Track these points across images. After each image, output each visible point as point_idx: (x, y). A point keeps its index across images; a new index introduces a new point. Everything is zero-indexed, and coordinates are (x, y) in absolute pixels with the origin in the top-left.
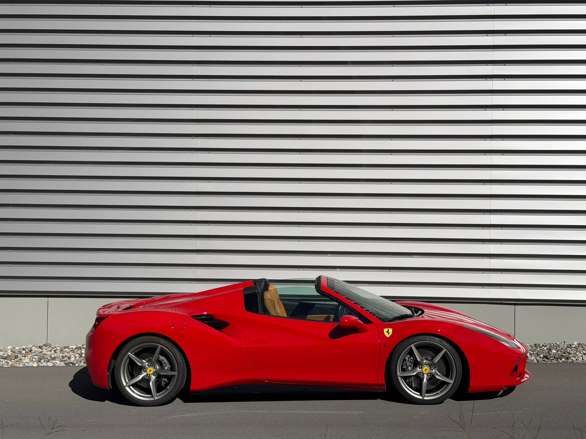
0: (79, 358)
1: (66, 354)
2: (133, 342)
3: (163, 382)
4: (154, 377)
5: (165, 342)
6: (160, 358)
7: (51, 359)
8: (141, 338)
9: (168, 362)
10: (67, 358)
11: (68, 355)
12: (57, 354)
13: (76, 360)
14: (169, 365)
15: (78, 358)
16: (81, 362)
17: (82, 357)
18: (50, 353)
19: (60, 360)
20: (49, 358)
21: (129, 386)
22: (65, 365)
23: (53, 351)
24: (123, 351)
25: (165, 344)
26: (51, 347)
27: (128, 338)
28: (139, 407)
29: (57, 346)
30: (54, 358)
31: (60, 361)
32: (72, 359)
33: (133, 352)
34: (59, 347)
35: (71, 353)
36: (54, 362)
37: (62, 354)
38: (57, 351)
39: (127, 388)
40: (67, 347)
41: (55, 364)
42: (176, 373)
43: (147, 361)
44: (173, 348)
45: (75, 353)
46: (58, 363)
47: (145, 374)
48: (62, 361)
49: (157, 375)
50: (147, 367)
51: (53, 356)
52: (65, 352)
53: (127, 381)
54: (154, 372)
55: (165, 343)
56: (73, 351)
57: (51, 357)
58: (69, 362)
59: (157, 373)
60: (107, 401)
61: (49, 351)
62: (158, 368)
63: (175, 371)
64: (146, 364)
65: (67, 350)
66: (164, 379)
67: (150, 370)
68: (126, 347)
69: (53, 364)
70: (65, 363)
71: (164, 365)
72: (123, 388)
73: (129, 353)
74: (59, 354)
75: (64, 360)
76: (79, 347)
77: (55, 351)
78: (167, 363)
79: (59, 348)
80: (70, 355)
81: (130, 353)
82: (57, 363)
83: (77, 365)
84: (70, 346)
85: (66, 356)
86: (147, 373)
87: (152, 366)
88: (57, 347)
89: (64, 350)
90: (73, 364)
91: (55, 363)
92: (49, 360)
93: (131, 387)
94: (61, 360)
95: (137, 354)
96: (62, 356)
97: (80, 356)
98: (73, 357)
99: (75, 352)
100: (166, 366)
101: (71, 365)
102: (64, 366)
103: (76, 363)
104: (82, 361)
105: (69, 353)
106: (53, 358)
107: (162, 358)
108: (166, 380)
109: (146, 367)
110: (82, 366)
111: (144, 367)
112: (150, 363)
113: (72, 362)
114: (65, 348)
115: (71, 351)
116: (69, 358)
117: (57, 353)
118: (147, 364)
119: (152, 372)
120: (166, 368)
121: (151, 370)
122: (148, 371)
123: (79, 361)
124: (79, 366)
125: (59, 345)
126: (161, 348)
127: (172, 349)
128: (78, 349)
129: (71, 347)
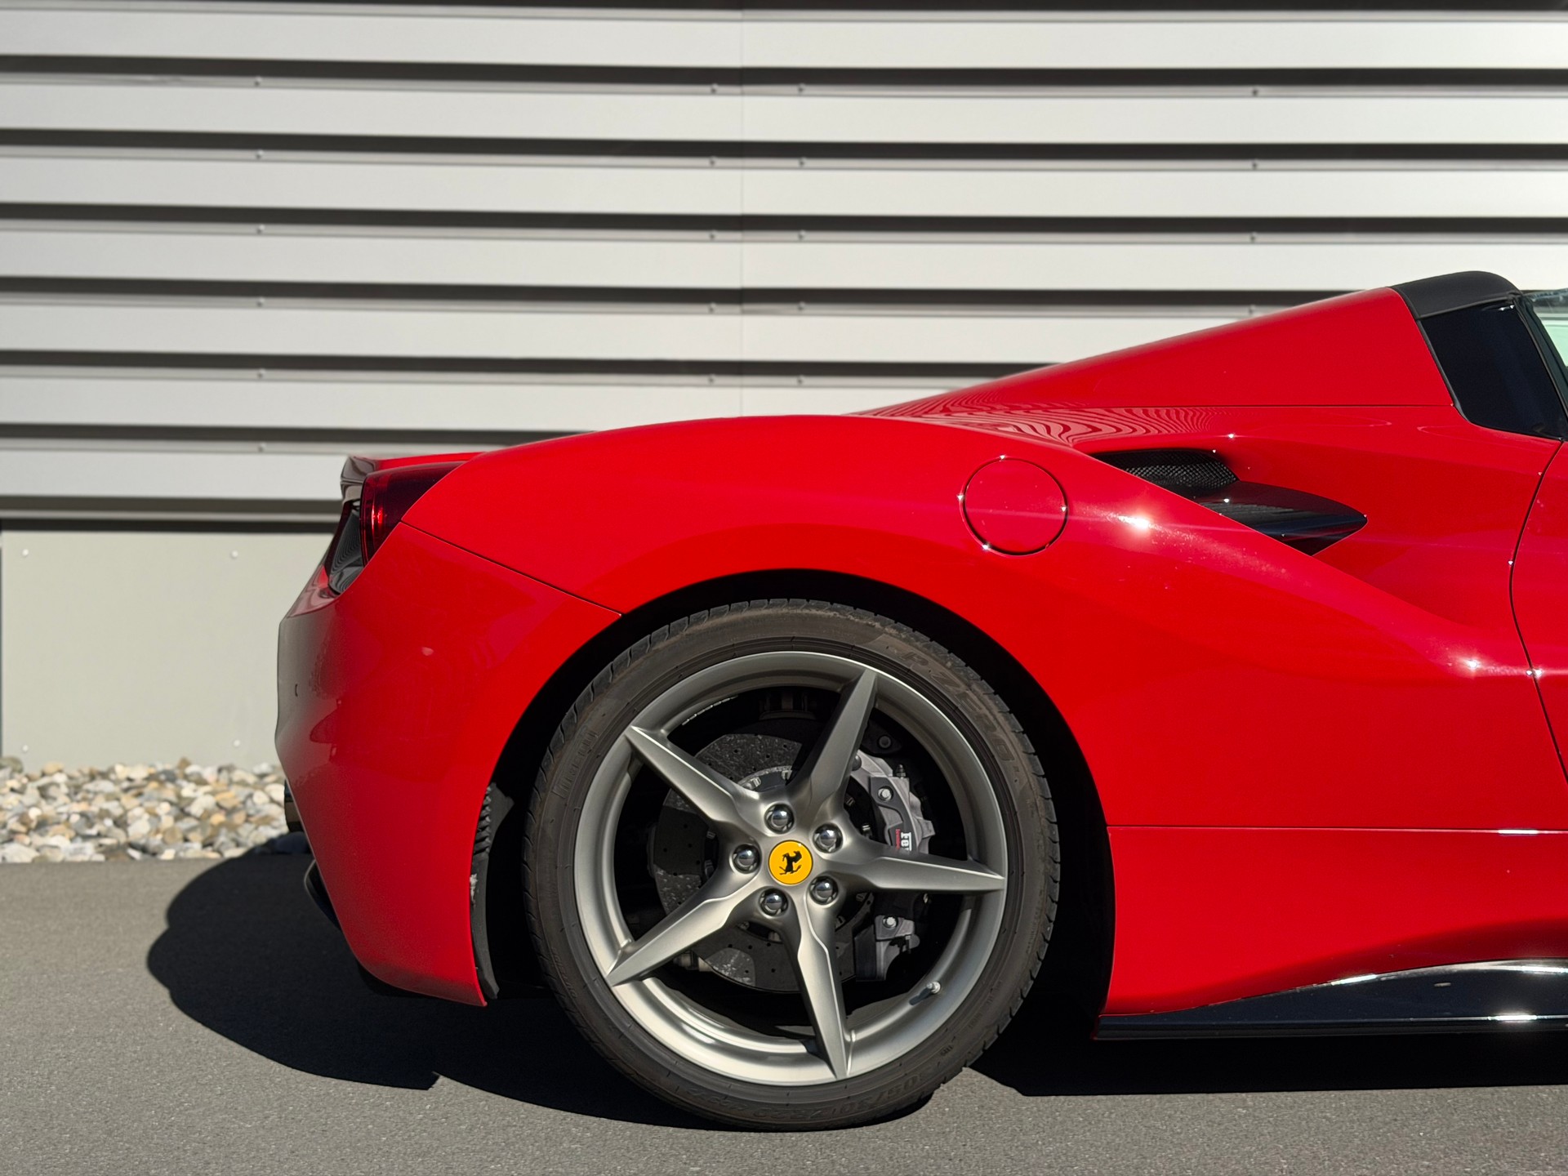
0: (177, 819)
1: (99, 804)
2: (665, 642)
3: (882, 948)
4: (820, 910)
5: (904, 640)
6: (857, 766)
7: (23, 829)
8: (726, 619)
9: (915, 800)
10: (109, 822)
11: (115, 808)
12: (55, 804)
13: (158, 831)
14: (926, 817)
15: (167, 822)
16: (186, 840)
17: (188, 815)
18: (21, 802)
19: (73, 834)
20: (13, 824)
21: (636, 980)
22: (101, 858)
23: (32, 794)
24: (593, 712)
25: (909, 657)
26: (20, 771)
27: (627, 610)
28: (717, 1136)
29: (50, 768)
30: (42, 825)
31: (72, 840)
32: (139, 828)
33: (661, 723)
34: (60, 771)
35: (128, 801)
36: (38, 840)
37: (78, 802)
38: (52, 791)
39: (627, 996)
40: (104, 775)
41: (48, 853)
42: (995, 880)
43: (766, 791)
44: (969, 686)
45: (148, 800)
46: (61, 845)
47: (757, 882)
48: (86, 838)
49: (842, 891)
50: (769, 833)
51: (34, 814)
52: (96, 793)
53: (623, 941)
54: (819, 870)
55: (909, 649)
56: (134, 789)
57: (23, 819)
58: (123, 839)
59: (842, 876)
60: (444, 1085)
61: (13, 790)
62: (847, 841)
63: (983, 862)
64: (755, 816)
65: (105, 786)
66: (891, 921)
67: (791, 860)
68: (608, 686)
69: (38, 850)
70: (101, 845)
71: (890, 818)
72: (596, 989)
73: (636, 729)
74: (65, 804)
75: (93, 832)
76: (165, 772)
77: (43, 792)
78: (912, 807)
79: (60, 778)
80: (123, 807)
81: (636, 726)
82: (56, 847)
83: (168, 854)
84: (119, 768)
85: (104, 814)
86: (768, 875)
87: (805, 826)
88: (51, 775)
89: (90, 786)
90: (143, 849)
91: (44, 846)
92: (14, 833)
93: (650, 984)
94: (77, 834)
95: (687, 739)
96: (83, 815)
97: (175, 811)
98: (139, 818)
99: (146, 796)
100: (910, 830)
101: (136, 854)
102: (99, 863)
103: (158, 847)
104: (191, 836)
105: (118, 799)
106: (33, 825)
107: (874, 767)
108: (907, 929)
109: (763, 835)
110: (197, 860)
111: (747, 836)
112: (786, 802)
113: (142, 842)
114: (92, 777)
115: (126, 790)
116: (121, 823)
117: (54, 799)
118: (764, 809)
119: (805, 870)
120: (906, 841)
121: (798, 856)
122: (777, 862)
123: (179, 836)
124: (177, 860)
125: (61, 766)
126: (880, 694)
127: (964, 696)
128: (161, 783)
129: (121, 771)
